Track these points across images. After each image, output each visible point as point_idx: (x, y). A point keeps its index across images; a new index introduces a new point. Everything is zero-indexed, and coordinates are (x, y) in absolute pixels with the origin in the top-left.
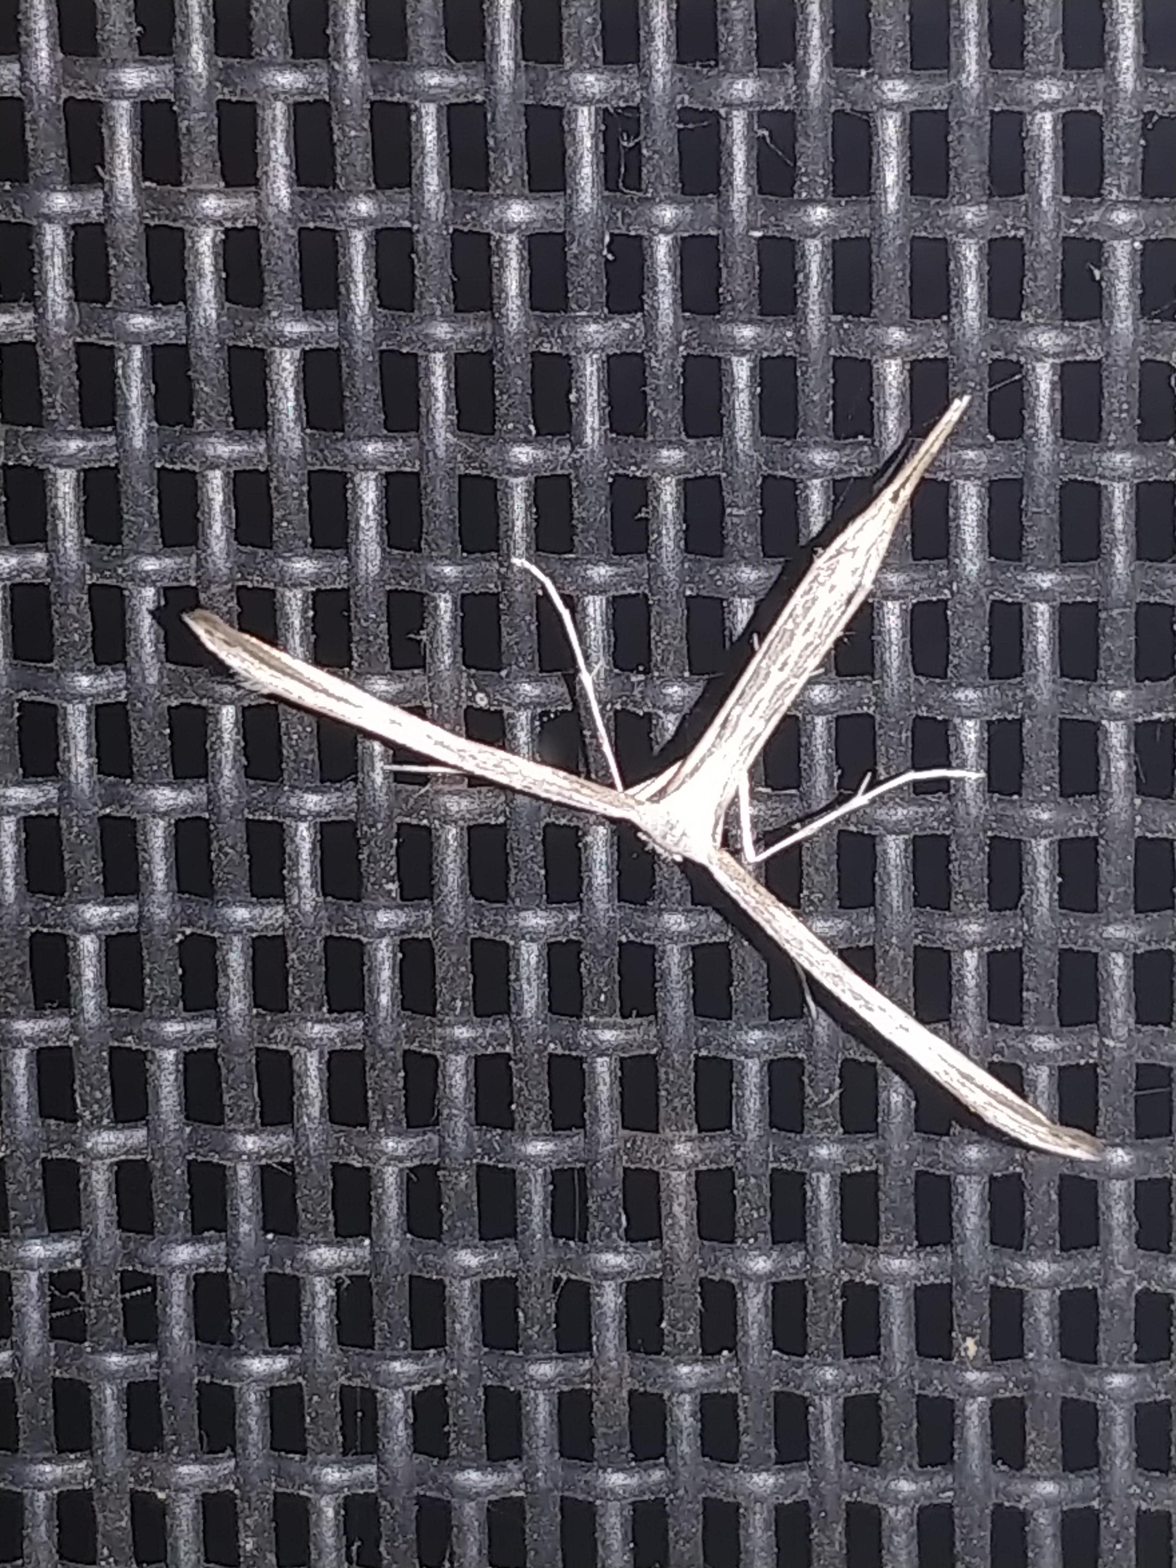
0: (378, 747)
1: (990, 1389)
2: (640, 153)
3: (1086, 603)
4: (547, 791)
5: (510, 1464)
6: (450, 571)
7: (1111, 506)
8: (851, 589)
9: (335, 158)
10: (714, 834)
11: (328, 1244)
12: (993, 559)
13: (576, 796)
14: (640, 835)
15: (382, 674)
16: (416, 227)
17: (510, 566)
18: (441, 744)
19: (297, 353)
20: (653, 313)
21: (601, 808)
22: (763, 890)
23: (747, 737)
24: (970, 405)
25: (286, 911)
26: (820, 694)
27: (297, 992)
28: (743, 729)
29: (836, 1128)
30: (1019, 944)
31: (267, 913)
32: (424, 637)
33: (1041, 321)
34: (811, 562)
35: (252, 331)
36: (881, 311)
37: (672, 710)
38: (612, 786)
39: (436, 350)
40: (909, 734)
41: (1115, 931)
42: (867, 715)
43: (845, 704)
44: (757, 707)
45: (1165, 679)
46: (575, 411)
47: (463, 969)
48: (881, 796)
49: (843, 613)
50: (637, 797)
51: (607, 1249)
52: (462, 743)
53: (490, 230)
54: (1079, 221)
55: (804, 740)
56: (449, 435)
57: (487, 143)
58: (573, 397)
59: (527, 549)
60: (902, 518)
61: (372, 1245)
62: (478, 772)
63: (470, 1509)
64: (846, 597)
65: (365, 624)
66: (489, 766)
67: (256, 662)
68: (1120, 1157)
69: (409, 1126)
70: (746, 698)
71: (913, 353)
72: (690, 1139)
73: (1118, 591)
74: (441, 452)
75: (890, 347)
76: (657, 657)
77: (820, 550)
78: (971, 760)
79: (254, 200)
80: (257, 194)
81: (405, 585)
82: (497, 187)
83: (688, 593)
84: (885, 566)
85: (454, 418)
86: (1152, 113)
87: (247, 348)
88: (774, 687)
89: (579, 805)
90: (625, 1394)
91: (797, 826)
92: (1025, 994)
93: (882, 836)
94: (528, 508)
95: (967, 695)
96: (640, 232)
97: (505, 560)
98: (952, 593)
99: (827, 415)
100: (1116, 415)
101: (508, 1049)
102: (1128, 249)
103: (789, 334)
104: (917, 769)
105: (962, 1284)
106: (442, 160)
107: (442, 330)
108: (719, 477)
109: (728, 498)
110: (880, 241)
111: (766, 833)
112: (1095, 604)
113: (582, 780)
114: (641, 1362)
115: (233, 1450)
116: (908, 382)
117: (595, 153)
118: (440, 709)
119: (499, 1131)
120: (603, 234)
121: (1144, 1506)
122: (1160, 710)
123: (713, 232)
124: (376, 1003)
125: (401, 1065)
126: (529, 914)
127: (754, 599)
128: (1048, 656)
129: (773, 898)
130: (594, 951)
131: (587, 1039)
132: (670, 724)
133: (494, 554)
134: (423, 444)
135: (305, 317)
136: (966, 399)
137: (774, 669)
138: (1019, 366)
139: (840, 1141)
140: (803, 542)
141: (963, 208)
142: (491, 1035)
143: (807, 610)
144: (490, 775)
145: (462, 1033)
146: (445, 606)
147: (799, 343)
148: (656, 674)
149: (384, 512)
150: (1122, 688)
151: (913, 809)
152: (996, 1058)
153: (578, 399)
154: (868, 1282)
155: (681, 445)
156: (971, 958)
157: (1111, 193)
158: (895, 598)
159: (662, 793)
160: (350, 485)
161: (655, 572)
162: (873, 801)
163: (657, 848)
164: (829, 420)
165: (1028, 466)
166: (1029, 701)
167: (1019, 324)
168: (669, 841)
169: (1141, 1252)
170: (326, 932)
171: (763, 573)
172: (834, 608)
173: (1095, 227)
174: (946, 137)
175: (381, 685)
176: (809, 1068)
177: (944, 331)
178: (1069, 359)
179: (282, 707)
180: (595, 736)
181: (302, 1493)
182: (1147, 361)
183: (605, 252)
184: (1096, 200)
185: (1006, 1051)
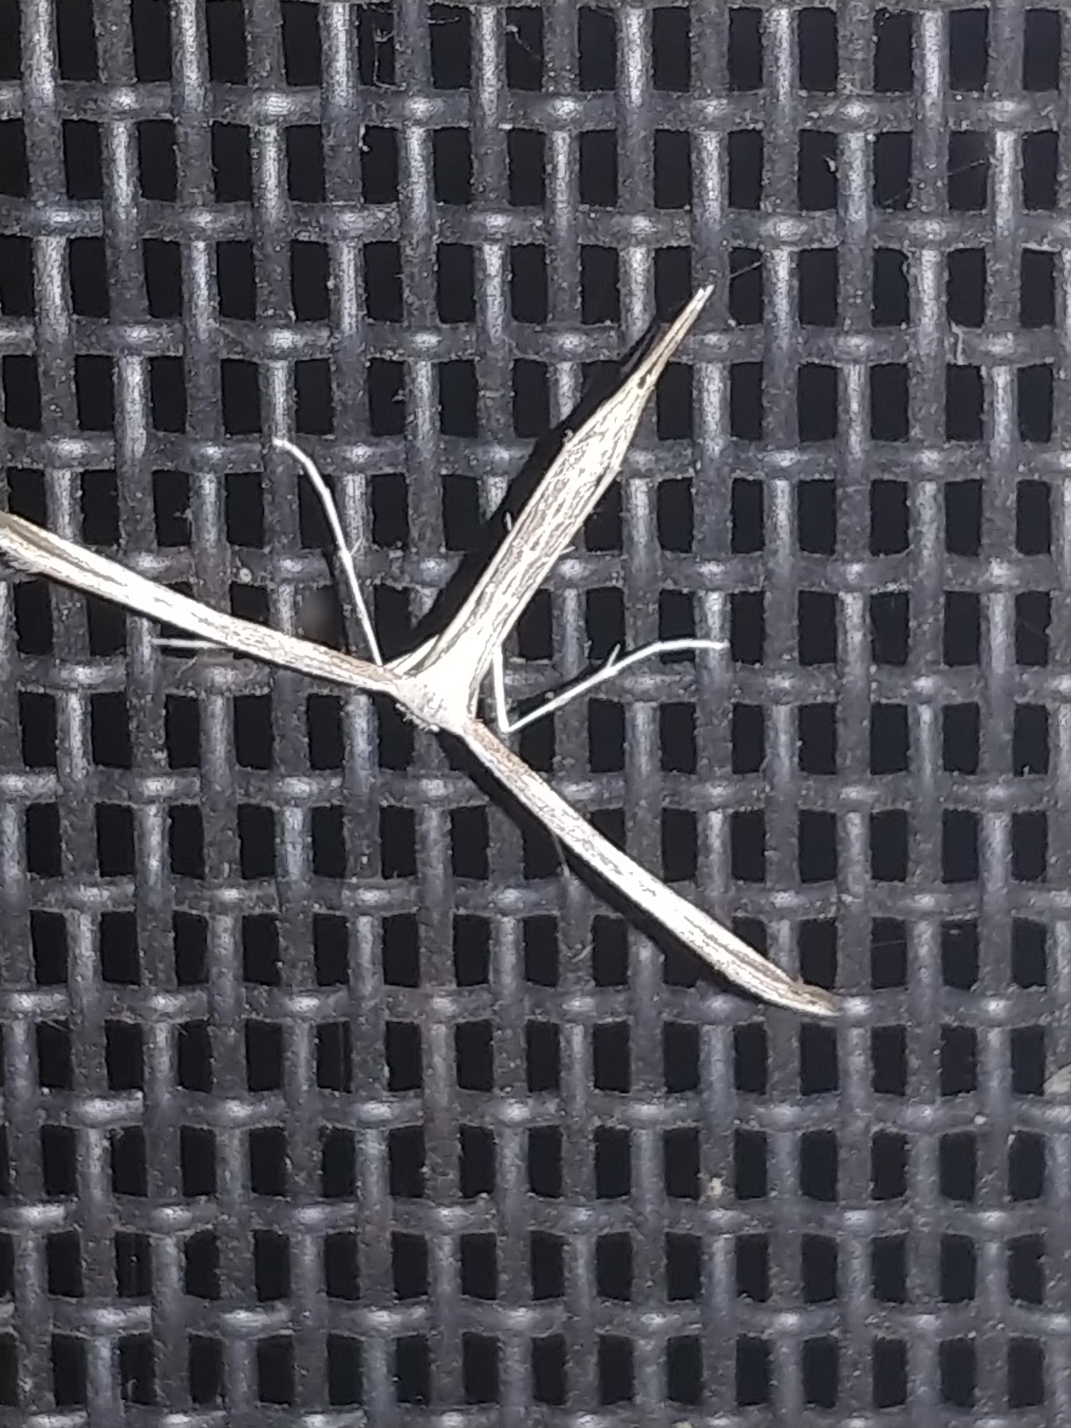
0: (146, 624)
1: (734, 1228)
2: (393, 47)
3: (823, 481)
4: (308, 666)
5: (278, 1304)
6: (212, 451)
7: (846, 387)
8: (600, 470)
9: (96, 53)
10: (469, 706)
11: (103, 1097)
12: (735, 439)
13: (337, 670)
14: (398, 706)
15: (149, 551)
16: (176, 119)
17: (272, 448)
18: (206, 621)
19: (63, 241)
20: (407, 202)
21: (360, 681)
22: (516, 759)
23: (499, 613)
24: (713, 293)
25: (58, 780)
26: (572, 569)
27: (70, 857)
28: (497, 605)
29: (588, 981)
30: (762, 805)
31: (41, 781)
32: (189, 514)
33: (778, 210)
34: (561, 446)
35: (18, 220)
36: (626, 201)
37: (430, 585)
38: (370, 660)
39: (197, 238)
40: (656, 606)
41: (853, 793)
42: (614, 588)
43: (596, 578)
44: (509, 586)
45: (899, 552)
46: (333, 298)
47: (230, 833)
48: (629, 667)
49: (593, 493)
50: (396, 671)
51: (372, 1099)
52: (226, 620)
53: (248, 122)
54: (815, 115)
55: (556, 613)
56: (211, 321)
57: (245, 38)
58: (330, 284)
59: (289, 430)
60: (649, 400)
61: (145, 1097)
62: (242, 648)
63: (241, 1346)
64: (594, 478)
65: (132, 504)
66: (252, 641)
67: (25, 543)
68: (857, 1006)
69: (180, 984)
70: (500, 576)
71: (658, 241)
72: (449, 994)
73: (854, 470)
74: (203, 336)
75: (635, 235)
76: (415, 534)
77: (570, 433)
78: (715, 631)
79: (19, 93)
80: (22, 86)
81: (169, 466)
82: (254, 82)
83: (444, 472)
84: (633, 445)
85: (216, 305)
86: (884, 10)
87: (14, 236)
88: (525, 567)
89: (340, 679)
90: (388, 1236)
91: (550, 695)
92: (766, 853)
93: (630, 704)
94: (288, 392)
95: (711, 569)
96: (394, 125)
97: (266, 440)
98: (696, 472)
99: (576, 301)
100: (851, 300)
101: (275, 910)
102: (861, 143)
103: (539, 223)
104: (663, 639)
105: (709, 1128)
106: (201, 54)
107: (204, 219)
108: (472, 361)
109: (481, 381)
110: (625, 133)
111: (521, 703)
112: (832, 481)
113: (342, 656)
114: (404, 1207)
115: (13, 1295)
116: (652, 270)
117: (349, 50)
118: (205, 584)
119: (266, 987)
120: (359, 127)
121: (880, 1335)
122: (895, 581)
123: (464, 125)
124: (145, 865)
125: (171, 925)
126: (293, 781)
127: (506, 478)
128: (787, 529)
129: (526, 766)
130: (356, 815)
131: (349, 899)
132: (427, 598)
133: (256, 435)
134: (185, 329)
135: (71, 206)
136: (710, 289)
137: (526, 549)
138: (757, 254)
139: (591, 994)
140: (553, 424)
141: (704, 102)
142: (258, 897)
143: (558, 491)
144: (253, 650)
145: (231, 895)
146: (209, 486)
147: (549, 233)
148: (414, 550)
149: (149, 396)
150: (860, 560)
151: (659, 678)
152: (740, 914)
153: (336, 286)
154: (620, 1127)
155: (436, 330)
156: (716, 819)
157: (845, 87)
158: (641, 476)
159: (418, 668)
160: (116, 370)
161: (411, 451)
162: (622, 672)
163: (414, 719)
164: (578, 306)
165: (768, 349)
166: (769, 575)
167: (757, 213)
168: (427, 713)
169: (877, 1095)
170: (97, 800)
171: (516, 453)
172: (583, 490)
173: (831, 119)
174: (688, 33)
175: (147, 562)
176: (562, 925)
177: (687, 219)
178: (807, 247)
179: (51, 587)
180: (354, 610)
181: (80, 1335)
182: (880, 248)
183: (361, 144)
184: (831, 94)
185: (749, 908)
